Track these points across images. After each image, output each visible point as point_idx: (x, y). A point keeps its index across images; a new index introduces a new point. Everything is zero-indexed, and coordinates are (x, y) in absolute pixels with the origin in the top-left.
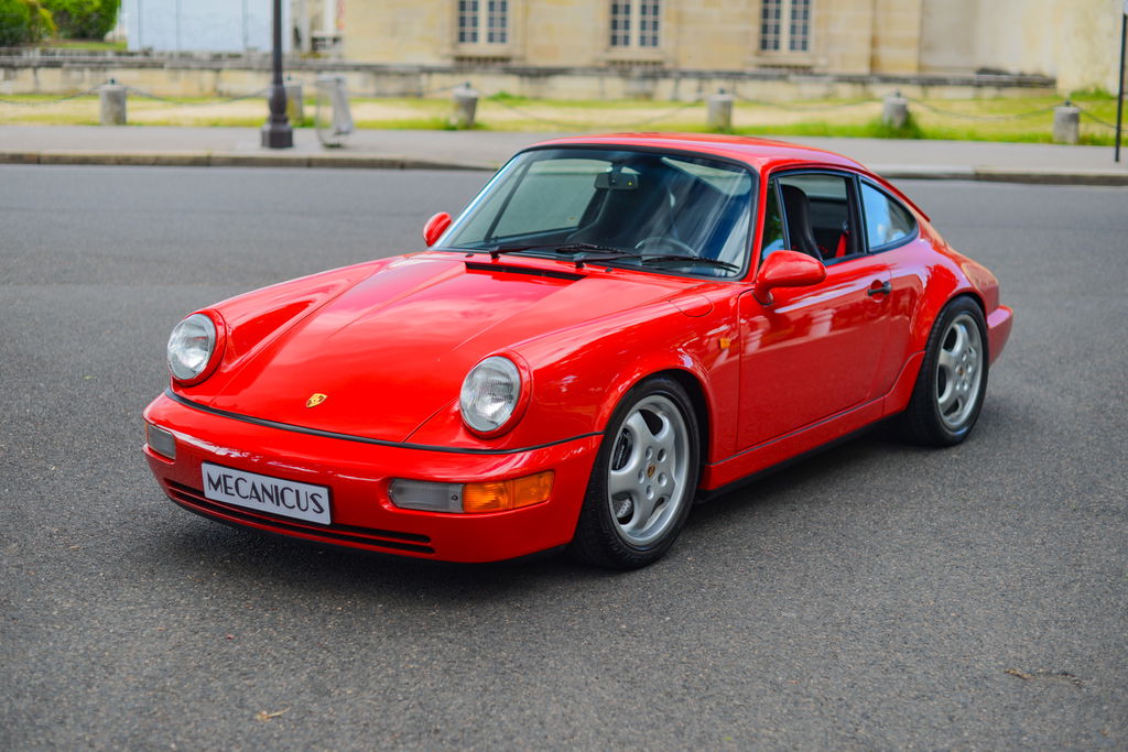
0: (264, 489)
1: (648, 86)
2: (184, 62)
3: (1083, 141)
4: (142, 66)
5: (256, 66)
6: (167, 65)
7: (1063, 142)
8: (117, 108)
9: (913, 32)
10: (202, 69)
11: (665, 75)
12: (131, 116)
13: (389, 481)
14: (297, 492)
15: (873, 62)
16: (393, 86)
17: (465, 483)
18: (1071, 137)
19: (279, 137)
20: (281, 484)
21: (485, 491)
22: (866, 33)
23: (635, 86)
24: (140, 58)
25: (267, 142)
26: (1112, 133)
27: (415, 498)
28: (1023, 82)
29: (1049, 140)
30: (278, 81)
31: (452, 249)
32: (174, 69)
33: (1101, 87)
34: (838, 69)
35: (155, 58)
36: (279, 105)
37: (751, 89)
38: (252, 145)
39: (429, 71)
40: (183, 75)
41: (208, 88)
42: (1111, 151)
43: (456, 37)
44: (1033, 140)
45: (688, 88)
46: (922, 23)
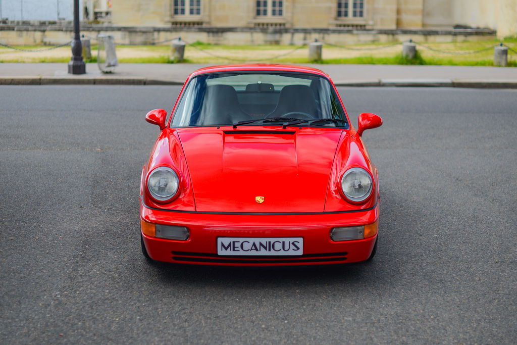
1: (277, 37)
2: (25, 26)
3: (510, 65)
4: (2, 29)
5: (64, 29)
6: (16, 29)
9: (420, 7)
10: (35, 30)
11: (287, 31)
15: (398, 23)
16: (139, 38)
19: (78, 68)
22: (394, 7)
23: (270, 37)
24: (1, 25)
25: (72, 71)
29: (492, 64)
30: (77, 38)
32: (19, 30)
34: (379, 27)
35: (9, 25)
36: (78, 51)
37: (332, 38)
38: (63, 72)
39: (159, 30)
40: (25, 33)
41: (38, 41)
43: (173, 11)
45: (299, 37)
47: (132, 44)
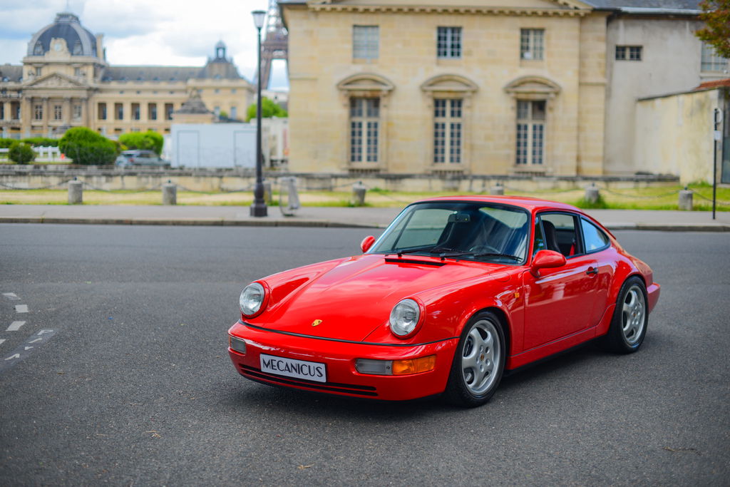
0: (292, 366)
1: (456, 184)
2: (202, 173)
3: (695, 209)
4: (180, 175)
5: (242, 175)
6: (194, 174)
7: (684, 209)
8: (172, 196)
9: (600, 153)
10: (213, 176)
11: (465, 178)
12: (179, 200)
13: (355, 360)
14: (309, 366)
15: (578, 169)
16: (317, 184)
17: (393, 360)
18: (688, 207)
19: (259, 211)
20: (301, 363)
21: (403, 365)
22: (574, 154)
23: (448, 184)
24: (178, 171)
25: (253, 213)
26: (711, 204)
27: (369, 368)
28: (661, 179)
29: (677, 209)
30: (260, 181)
31: (376, 253)
32: (198, 176)
33: (704, 180)
34: (559, 173)
35: (186, 170)
36: (260, 194)
37: (513, 185)
38: (245, 215)
39: (336, 177)
40: (202, 179)
41: (216, 186)
42: (711, 214)
43: (350, 159)
44: (668, 208)
45: (477, 184)
46: (604, 149)
47: (309, 189)
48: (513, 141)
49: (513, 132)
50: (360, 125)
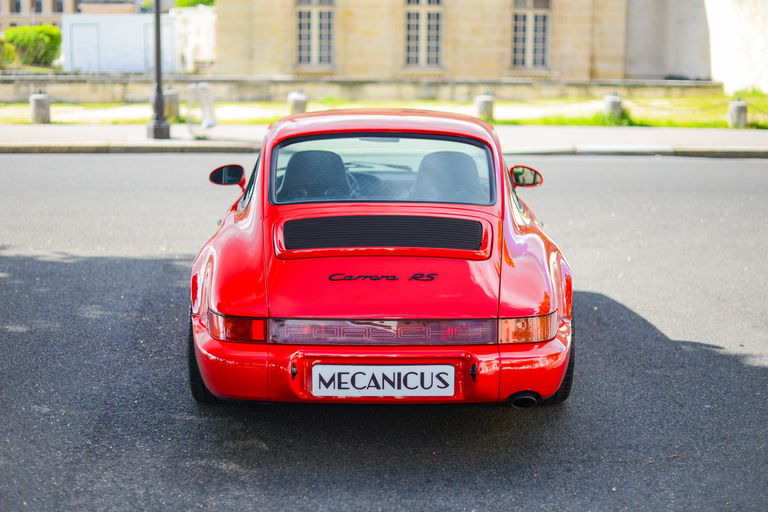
1: (432, 91)
2: (102, 79)
3: (750, 126)
4: (71, 82)
6: (90, 81)
9: (620, 51)
10: (114, 83)
11: (445, 83)
12: (54, 117)
15: (593, 74)
16: (251, 94)
18: (742, 123)
19: (161, 132)
22: (586, 53)
23: (423, 92)
24: (72, 77)
25: (152, 133)
29: (724, 126)
30: (159, 90)
32: (94, 83)
33: (757, 89)
34: (567, 79)
35: (82, 77)
36: (159, 106)
37: (506, 92)
38: (141, 137)
39: (276, 83)
40: (100, 88)
41: (119, 96)
44: (714, 126)
45: (462, 90)
46: (627, 45)
47: (241, 100)
48: (509, 36)
49: (509, 23)
50: (309, 15)
